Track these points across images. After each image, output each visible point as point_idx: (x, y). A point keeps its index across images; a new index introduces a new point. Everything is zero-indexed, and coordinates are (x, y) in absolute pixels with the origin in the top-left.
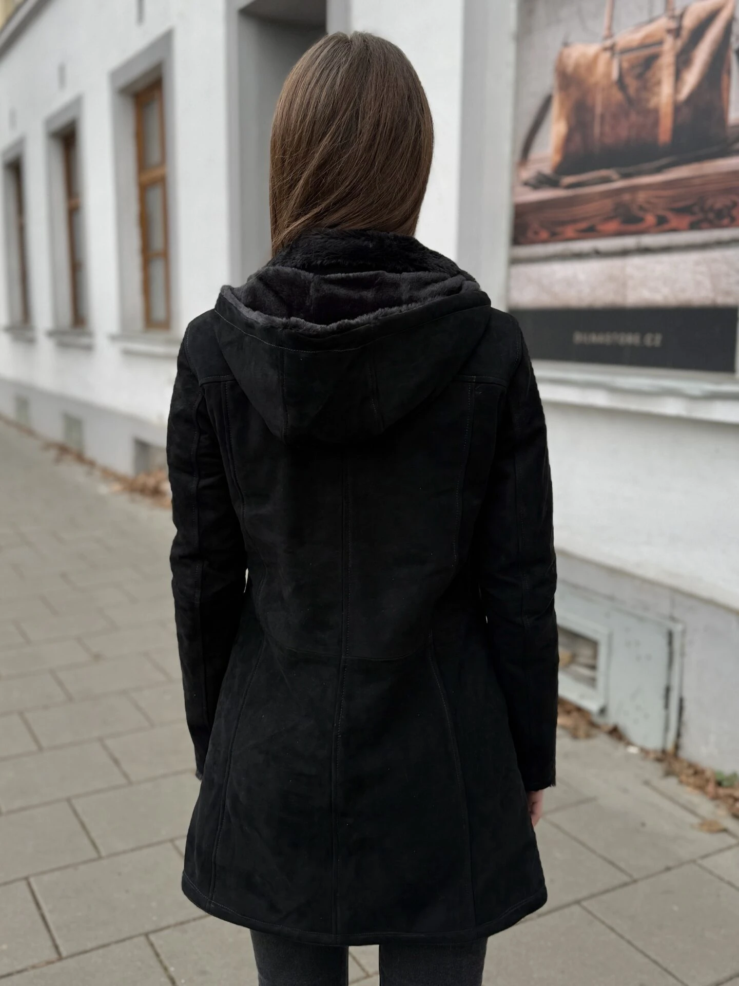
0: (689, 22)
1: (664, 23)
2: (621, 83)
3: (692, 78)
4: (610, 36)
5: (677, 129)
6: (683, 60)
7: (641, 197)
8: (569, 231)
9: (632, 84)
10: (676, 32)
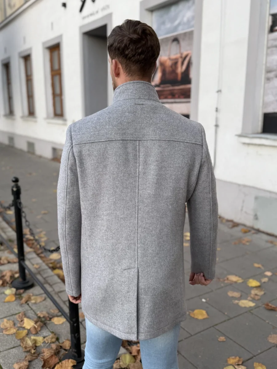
0: (184, 56)
1: (179, 55)
2: (171, 67)
3: (184, 67)
4: (169, 55)
5: (182, 78)
6: (182, 63)
7: (176, 92)
8: (162, 97)
9: (174, 67)
10: (181, 57)
